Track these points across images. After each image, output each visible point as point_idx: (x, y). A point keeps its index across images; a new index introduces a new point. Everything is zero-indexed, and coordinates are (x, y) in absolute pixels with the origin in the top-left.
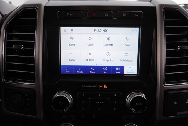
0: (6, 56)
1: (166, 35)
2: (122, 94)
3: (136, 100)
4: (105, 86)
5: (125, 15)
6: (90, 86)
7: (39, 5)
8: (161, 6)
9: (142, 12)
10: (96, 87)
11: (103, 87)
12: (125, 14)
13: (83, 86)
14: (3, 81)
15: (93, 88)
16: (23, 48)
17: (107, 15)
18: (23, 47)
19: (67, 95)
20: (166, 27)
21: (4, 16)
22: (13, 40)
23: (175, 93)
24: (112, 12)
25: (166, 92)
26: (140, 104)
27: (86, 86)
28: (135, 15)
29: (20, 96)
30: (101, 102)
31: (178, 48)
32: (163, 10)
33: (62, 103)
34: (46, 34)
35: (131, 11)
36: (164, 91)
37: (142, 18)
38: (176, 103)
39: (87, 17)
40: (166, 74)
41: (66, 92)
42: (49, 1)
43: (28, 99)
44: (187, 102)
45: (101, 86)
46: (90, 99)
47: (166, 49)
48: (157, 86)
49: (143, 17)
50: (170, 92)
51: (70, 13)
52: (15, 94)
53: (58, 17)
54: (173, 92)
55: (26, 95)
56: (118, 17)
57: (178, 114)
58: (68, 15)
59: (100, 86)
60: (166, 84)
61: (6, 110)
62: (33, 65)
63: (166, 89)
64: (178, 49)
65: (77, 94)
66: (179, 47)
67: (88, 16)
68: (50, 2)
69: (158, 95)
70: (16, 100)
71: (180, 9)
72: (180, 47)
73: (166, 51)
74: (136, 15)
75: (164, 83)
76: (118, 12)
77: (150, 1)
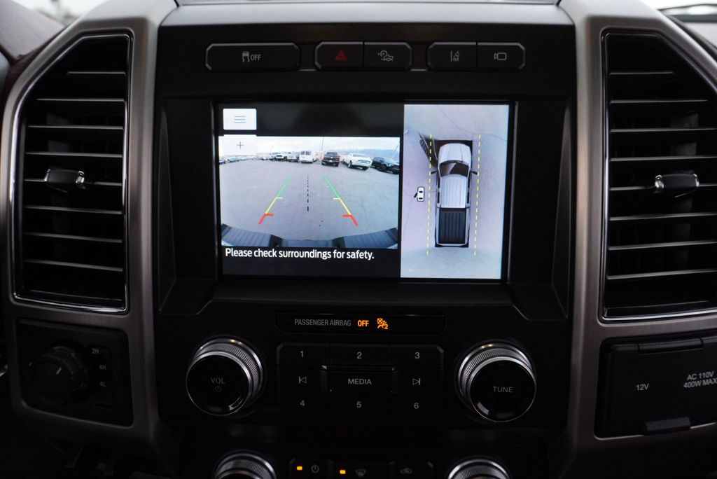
0: (24, 210)
1: (611, 135)
2: (442, 351)
3: (491, 373)
4: (382, 323)
5: (455, 58)
6: (326, 322)
7: (140, 24)
8: (595, 22)
9: (523, 48)
10: (347, 323)
11: (373, 323)
12: (457, 54)
13: (298, 322)
14: (12, 299)
15: (337, 327)
16: (83, 180)
17: (388, 58)
18: (82, 176)
19: (243, 355)
20: (612, 102)
21: (18, 61)
22: (47, 150)
23: (640, 351)
24: (409, 47)
25: (608, 347)
26: (509, 390)
27: (309, 322)
28: (496, 56)
29: (73, 355)
30: (365, 382)
31: (654, 181)
32: (600, 39)
33: (221, 381)
34: (166, 129)
35: (479, 44)
36: (600, 343)
37: (521, 67)
38: (643, 387)
39: (316, 67)
40: (610, 278)
41: (240, 343)
42: (178, 5)
43: (102, 367)
44: (686, 386)
45: (366, 323)
46: (325, 367)
47: (610, 186)
48: (575, 322)
49: (524, 65)
50: (621, 348)
51: (252, 50)
52: (55, 348)
53: (210, 68)
54: (631, 347)
55: (95, 351)
56: (429, 64)
57: (652, 426)
58: (246, 58)
59: (363, 323)
60: (609, 316)
61: (24, 404)
62: (120, 241)
63: (608, 336)
64: (657, 185)
65: (279, 348)
66: (660, 179)
67: (317, 63)
68: (183, 8)
69: (578, 356)
70: (60, 369)
71: (665, 32)
72: (662, 180)
73: (610, 192)
74: (500, 56)
75: (601, 314)
76: (431, 46)
77: (558, 4)
